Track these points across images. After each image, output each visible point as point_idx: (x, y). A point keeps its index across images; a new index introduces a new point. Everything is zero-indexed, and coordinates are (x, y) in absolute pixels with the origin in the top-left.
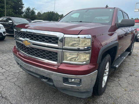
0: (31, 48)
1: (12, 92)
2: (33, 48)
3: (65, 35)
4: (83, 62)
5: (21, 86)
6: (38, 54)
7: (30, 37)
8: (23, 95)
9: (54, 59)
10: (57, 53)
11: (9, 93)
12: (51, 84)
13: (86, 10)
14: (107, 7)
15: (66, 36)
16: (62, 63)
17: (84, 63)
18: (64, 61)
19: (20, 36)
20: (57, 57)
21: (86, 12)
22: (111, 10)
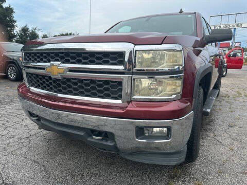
0: (64, 80)
1: (23, 172)
2: (69, 80)
3: (136, 46)
4: (171, 95)
5: (40, 161)
6: (81, 90)
7: (62, 58)
8: (47, 176)
9: (114, 96)
10: (120, 83)
11: (18, 174)
12: (110, 144)
13: (147, 18)
14: (181, 12)
15: (138, 48)
16: (131, 101)
17: (174, 96)
18: (134, 97)
19: (33, 59)
20: (121, 90)
21: (147, 21)
22: (190, 16)
